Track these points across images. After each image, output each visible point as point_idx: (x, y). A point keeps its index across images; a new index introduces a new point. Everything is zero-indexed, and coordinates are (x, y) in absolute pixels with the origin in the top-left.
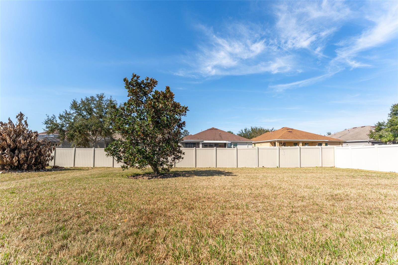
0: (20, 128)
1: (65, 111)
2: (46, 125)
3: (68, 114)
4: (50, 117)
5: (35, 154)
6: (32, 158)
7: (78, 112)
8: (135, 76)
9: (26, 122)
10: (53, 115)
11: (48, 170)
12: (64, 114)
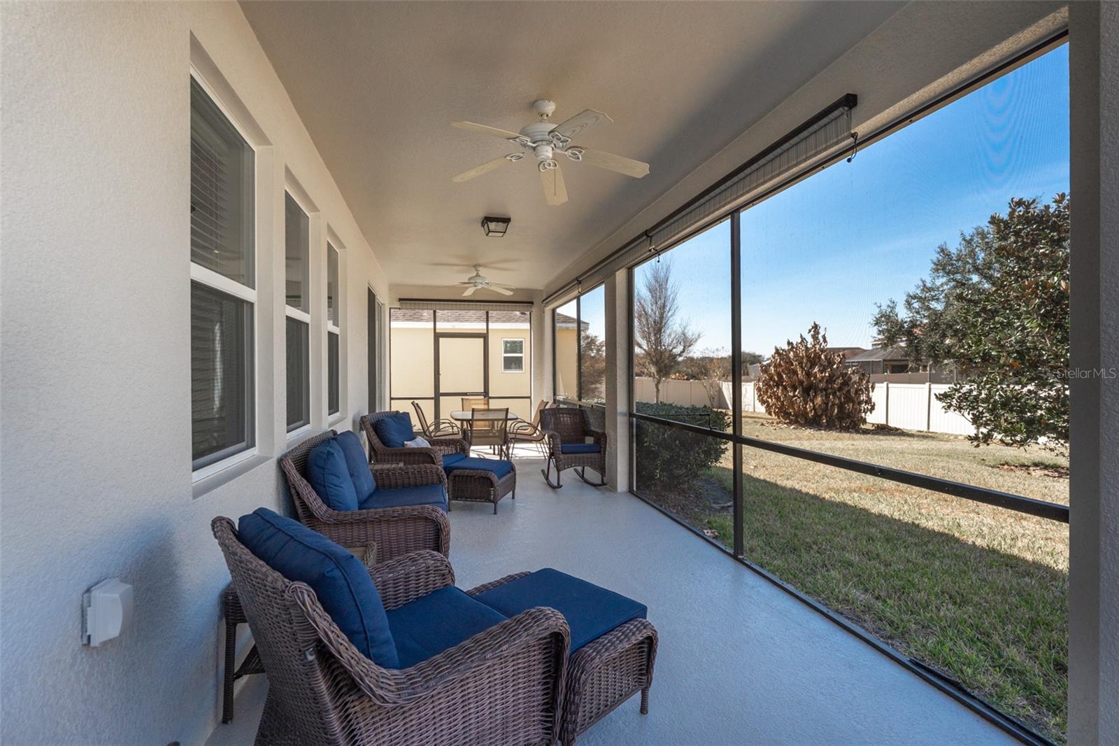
0: (815, 350)
1: (921, 284)
2: (877, 327)
3: (930, 290)
4: (884, 307)
5: (839, 398)
6: (833, 405)
7: (954, 280)
8: (1020, 203)
9: (824, 337)
10: (891, 301)
11: (866, 432)
12: (918, 292)
